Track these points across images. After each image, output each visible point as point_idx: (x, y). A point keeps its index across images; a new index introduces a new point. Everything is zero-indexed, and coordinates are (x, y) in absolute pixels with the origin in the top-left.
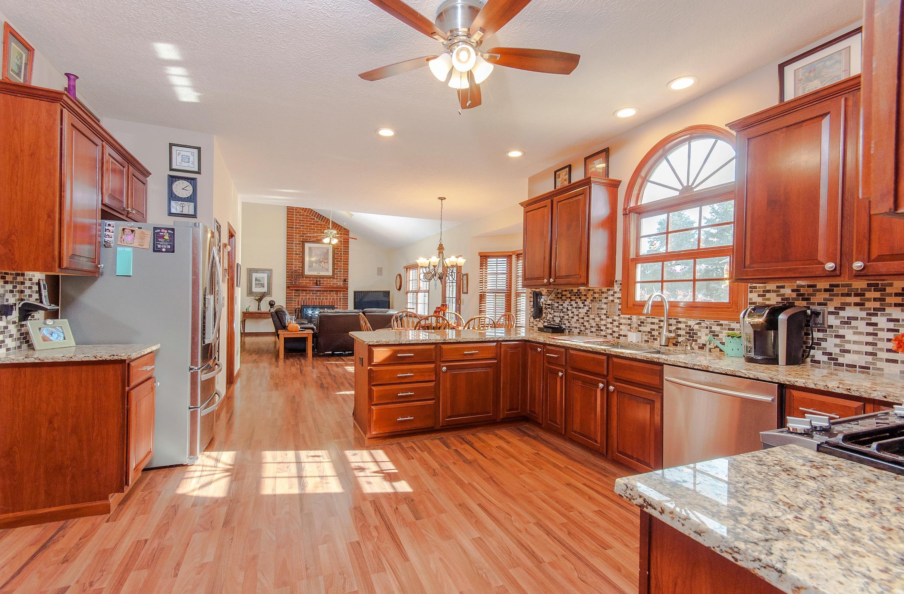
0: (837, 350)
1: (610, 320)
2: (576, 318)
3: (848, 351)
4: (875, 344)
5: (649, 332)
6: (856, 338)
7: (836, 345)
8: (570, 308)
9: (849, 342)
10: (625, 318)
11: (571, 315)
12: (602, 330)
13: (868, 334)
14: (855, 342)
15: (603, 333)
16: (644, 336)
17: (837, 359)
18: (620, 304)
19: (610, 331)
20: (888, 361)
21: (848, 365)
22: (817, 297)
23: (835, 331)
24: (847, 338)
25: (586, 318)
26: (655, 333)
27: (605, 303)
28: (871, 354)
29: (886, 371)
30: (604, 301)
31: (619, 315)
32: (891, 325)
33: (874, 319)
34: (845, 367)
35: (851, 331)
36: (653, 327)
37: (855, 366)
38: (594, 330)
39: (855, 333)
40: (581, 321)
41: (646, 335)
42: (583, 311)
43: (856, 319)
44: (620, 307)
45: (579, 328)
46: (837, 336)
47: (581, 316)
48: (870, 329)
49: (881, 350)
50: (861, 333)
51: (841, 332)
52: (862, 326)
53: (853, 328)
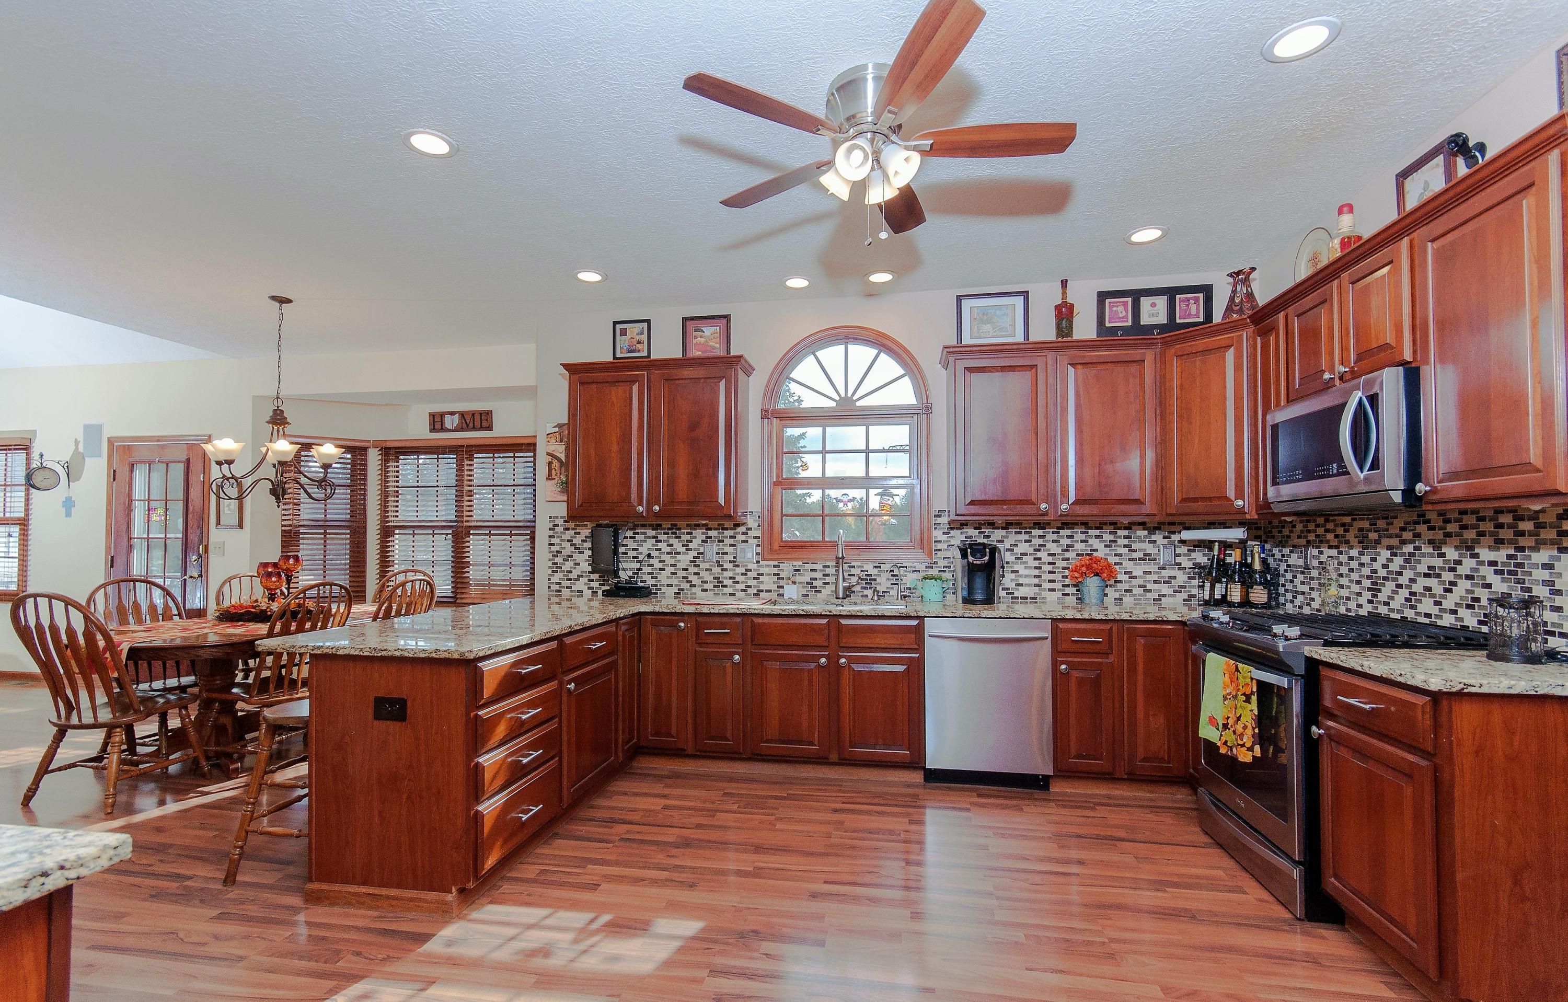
0: (1012, 585)
1: (741, 570)
2: (671, 569)
3: (1021, 585)
4: (1039, 577)
5: (807, 583)
6: (1027, 572)
7: (1012, 580)
8: (655, 554)
9: (1021, 576)
10: (768, 566)
11: (658, 565)
12: (726, 586)
13: (1036, 568)
14: (1026, 576)
15: (728, 590)
16: (801, 589)
17: (1013, 593)
18: (758, 546)
19: (741, 586)
20: (1050, 590)
21: (1022, 598)
22: (996, 535)
23: (1011, 567)
24: (1020, 573)
25: (693, 570)
26: (817, 583)
27: (731, 545)
28: (1036, 585)
29: (1048, 599)
30: (728, 541)
31: (758, 562)
32: (1050, 559)
33: (1039, 555)
34: (1020, 600)
35: (1023, 566)
36: (814, 575)
37: (1026, 598)
38: (709, 586)
39: (1026, 568)
40: (681, 574)
41: (803, 587)
42: (685, 559)
43: (1026, 554)
44: (759, 550)
45: (676, 585)
46: (1012, 572)
47: (681, 565)
48: (1036, 563)
49: (1044, 581)
50: (1030, 568)
51: (1016, 568)
52: (1029, 560)
53: (1025, 563)
